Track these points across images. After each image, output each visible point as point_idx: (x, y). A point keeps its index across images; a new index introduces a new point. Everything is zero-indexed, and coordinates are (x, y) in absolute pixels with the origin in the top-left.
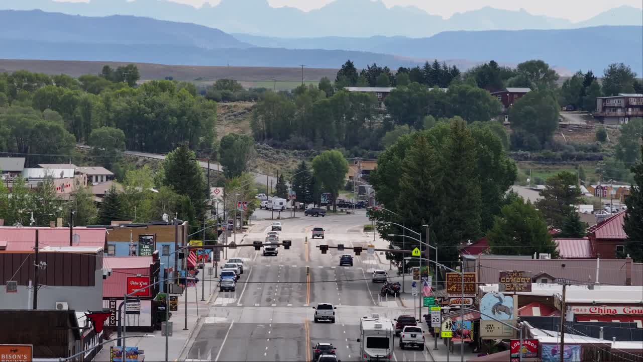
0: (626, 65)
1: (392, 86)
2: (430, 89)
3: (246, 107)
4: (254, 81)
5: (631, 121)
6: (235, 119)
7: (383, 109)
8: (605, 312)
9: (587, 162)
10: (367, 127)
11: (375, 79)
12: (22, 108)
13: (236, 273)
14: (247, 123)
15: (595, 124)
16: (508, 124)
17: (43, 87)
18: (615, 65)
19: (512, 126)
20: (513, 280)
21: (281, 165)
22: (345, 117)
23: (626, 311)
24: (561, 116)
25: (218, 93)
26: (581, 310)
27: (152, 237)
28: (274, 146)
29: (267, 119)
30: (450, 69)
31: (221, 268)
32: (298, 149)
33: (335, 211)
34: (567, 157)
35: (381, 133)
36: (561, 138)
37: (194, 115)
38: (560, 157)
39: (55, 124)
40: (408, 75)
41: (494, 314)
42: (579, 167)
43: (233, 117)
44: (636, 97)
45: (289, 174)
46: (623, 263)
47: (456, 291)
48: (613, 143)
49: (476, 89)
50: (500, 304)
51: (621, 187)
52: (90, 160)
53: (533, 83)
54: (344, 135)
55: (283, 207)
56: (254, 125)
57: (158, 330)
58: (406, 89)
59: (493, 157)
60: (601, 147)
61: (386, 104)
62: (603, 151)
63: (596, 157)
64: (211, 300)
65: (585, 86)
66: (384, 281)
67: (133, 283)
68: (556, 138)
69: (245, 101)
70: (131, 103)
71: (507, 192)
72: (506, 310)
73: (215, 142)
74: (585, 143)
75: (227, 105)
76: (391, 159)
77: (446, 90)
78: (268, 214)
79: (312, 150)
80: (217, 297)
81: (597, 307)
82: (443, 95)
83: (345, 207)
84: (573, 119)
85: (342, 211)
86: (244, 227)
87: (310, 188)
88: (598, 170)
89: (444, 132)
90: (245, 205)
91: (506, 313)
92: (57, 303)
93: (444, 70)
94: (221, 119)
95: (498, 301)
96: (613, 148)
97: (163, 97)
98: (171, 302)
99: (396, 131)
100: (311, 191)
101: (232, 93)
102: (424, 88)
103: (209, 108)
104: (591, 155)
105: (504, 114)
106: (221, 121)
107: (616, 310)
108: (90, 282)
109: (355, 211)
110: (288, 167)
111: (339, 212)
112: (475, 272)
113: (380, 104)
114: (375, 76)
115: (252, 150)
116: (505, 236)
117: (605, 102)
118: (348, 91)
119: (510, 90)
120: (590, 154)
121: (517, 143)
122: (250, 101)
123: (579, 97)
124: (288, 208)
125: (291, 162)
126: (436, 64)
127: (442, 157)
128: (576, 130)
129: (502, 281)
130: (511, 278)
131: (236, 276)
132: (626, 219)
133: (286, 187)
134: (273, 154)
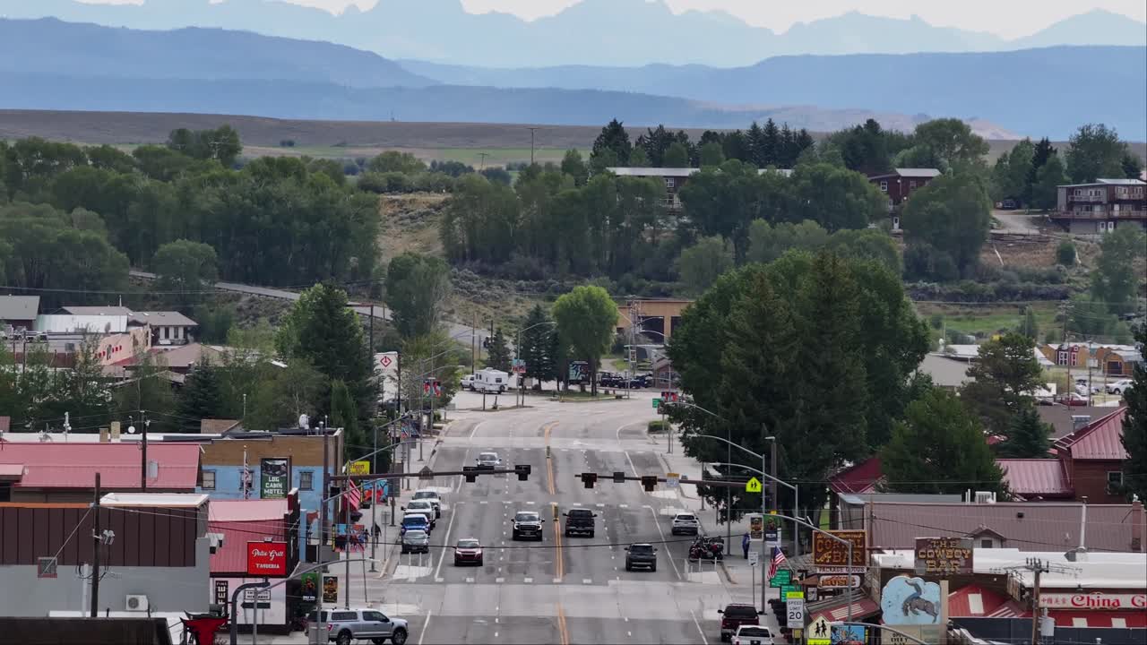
0: (1109, 127)
1: (693, 166)
2: (761, 172)
3: (432, 202)
4: (439, 148)
5: (1119, 228)
6: (411, 225)
7: (675, 206)
8: (1098, 605)
9: (1039, 302)
10: (649, 239)
11: (661, 152)
12: (32, 206)
13: (428, 518)
14: (434, 232)
15: (1055, 233)
16: (899, 234)
17: (71, 167)
18: (1089, 128)
19: (907, 238)
20: (940, 554)
21: (495, 308)
22: (608, 222)
23: (1136, 601)
24: (994, 219)
25: (380, 178)
26: (1057, 601)
27: (285, 462)
28: (483, 272)
29: (470, 227)
30: (795, 137)
31: (402, 509)
32: (526, 279)
33: (594, 394)
34: (1005, 294)
35: (673, 251)
36: (994, 258)
37: (339, 218)
38: (992, 293)
39: (93, 235)
40: (721, 147)
41: (906, 614)
42: (1026, 312)
43: (408, 221)
44: (1128, 186)
45: (510, 324)
46: (1127, 510)
47: (831, 563)
48: (1086, 267)
49: (842, 171)
50: (916, 597)
51: (1102, 348)
52: (154, 298)
53: (942, 159)
54: (608, 252)
55: (502, 387)
56: (446, 236)
57: (297, 630)
58: (718, 172)
59: (887, 312)
60: (1066, 275)
61: (682, 198)
62: (1069, 281)
63: (1057, 291)
64: (387, 570)
65: (1036, 166)
66: (693, 532)
67: (257, 553)
68: (985, 258)
69: (429, 191)
70: (227, 197)
71: (912, 374)
72: (928, 607)
73: (377, 267)
74: (1037, 268)
75: (397, 200)
76: (705, 315)
77: (788, 173)
78: (477, 400)
79: (550, 280)
80: (398, 564)
81: (1085, 596)
82: (784, 182)
83: (612, 386)
84: (1014, 223)
85: (607, 393)
86: (436, 425)
87: (551, 354)
88: (1060, 316)
89: (800, 267)
90: (439, 388)
91: (927, 612)
92: (129, 597)
93: (784, 136)
94: (387, 224)
95: (912, 590)
96: (1086, 275)
97: (285, 186)
98: (326, 587)
99: (700, 246)
100: (551, 357)
101: (405, 176)
102: (749, 170)
103: (367, 206)
104: (1046, 289)
105: (893, 215)
106: (387, 227)
107: (1118, 601)
108: (188, 559)
109: (631, 393)
110: (507, 312)
111: (602, 395)
112: (863, 528)
113: (671, 197)
114: (662, 146)
115: (445, 282)
116: (911, 457)
117: (1072, 194)
118: (613, 176)
119: (904, 172)
120: (1046, 287)
121: (917, 268)
122: (439, 191)
123: (1024, 185)
124: (510, 389)
125: (514, 303)
126: (771, 127)
127: (796, 314)
128: (1020, 245)
129: (920, 556)
130: (936, 551)
131: (429, 525)
132: (1126, 424)
133: (508, 351)
134: (482, 287)
